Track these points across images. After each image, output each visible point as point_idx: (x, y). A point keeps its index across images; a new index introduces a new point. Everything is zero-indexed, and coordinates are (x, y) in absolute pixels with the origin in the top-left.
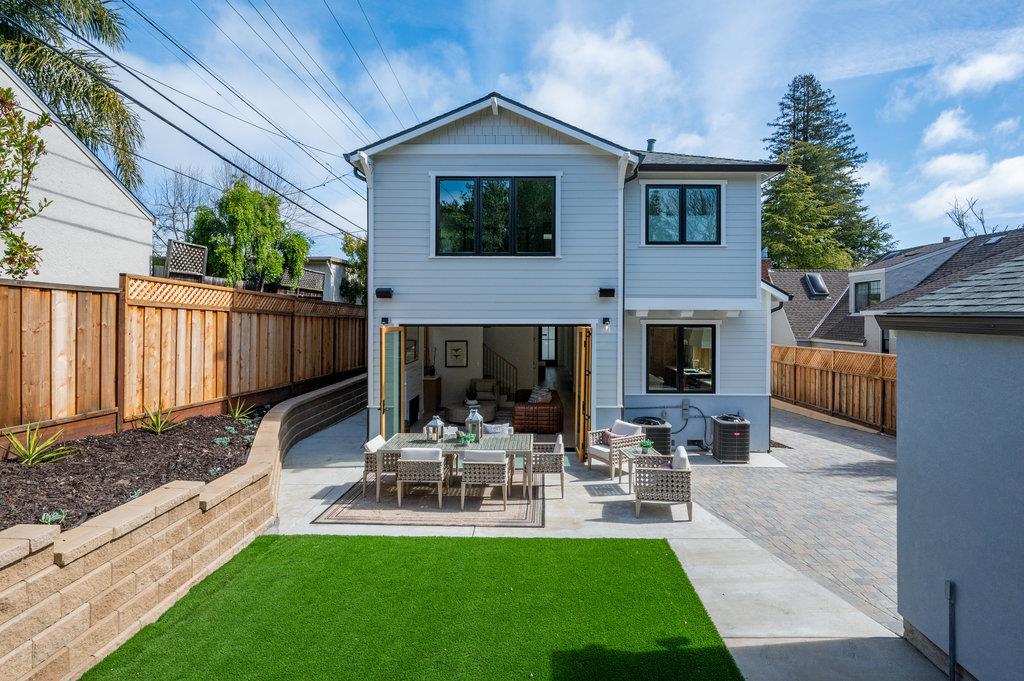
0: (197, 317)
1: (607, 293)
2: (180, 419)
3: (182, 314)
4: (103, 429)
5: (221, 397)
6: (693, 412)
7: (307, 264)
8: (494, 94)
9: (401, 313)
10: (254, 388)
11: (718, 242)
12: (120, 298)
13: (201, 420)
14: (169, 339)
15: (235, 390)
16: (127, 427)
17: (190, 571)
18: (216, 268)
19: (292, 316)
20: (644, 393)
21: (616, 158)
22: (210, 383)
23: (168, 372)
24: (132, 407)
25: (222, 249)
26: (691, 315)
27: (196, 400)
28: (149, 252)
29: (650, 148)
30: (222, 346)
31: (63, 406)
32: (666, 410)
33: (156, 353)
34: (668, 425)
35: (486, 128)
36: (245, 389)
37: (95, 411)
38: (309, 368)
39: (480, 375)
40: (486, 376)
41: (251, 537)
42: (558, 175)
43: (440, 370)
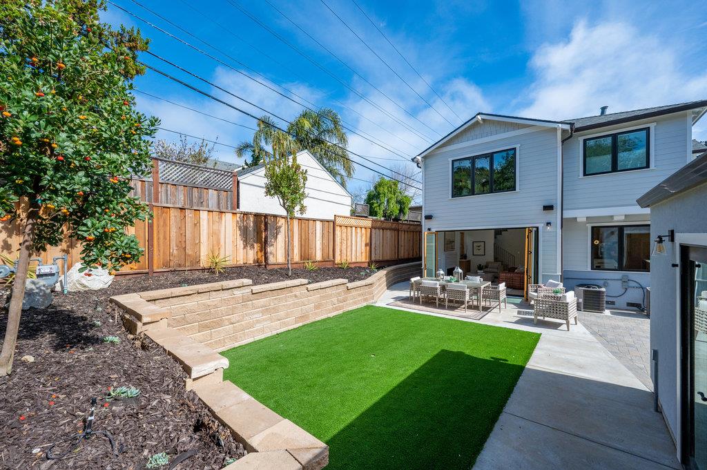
0: (359, 230)
1: (548, 208)
2: (353, 266)
3: (354, 228)
4: (329, 265)
5: (367, 261)
6: (632, 284)
7: (410, 209)
8: (479, 114)
9: (436, 226)
10: (381, 259)
11: (648, 166)
12: (334, 223)
13: (360, 267)
14: (349, 238)
15: (373, 258)
16: (336, 266)
17: (343, 307)
18: (373, 213)
19: (398, 230)
20: (589, 269)
21: (555, 129)
22: (364, 254)
23: (349, 250)
24: (338, 260)
25: (375, 205)
26: (623, 218)
27: (358, 260)
28: (350, 208)
29: (603, 113)
30: (368, 241)
31: (319, 257)
32: (608, 281)
33: (345, 242)
34: (603, 289)
35: (477, 131)
36: (377, 258)
37: (327, 259)
38: (406, 253)
39: (492, 259)
40: (496, 259)
41: (365, 304)
42: (517, 146)
43: (470, 257)
